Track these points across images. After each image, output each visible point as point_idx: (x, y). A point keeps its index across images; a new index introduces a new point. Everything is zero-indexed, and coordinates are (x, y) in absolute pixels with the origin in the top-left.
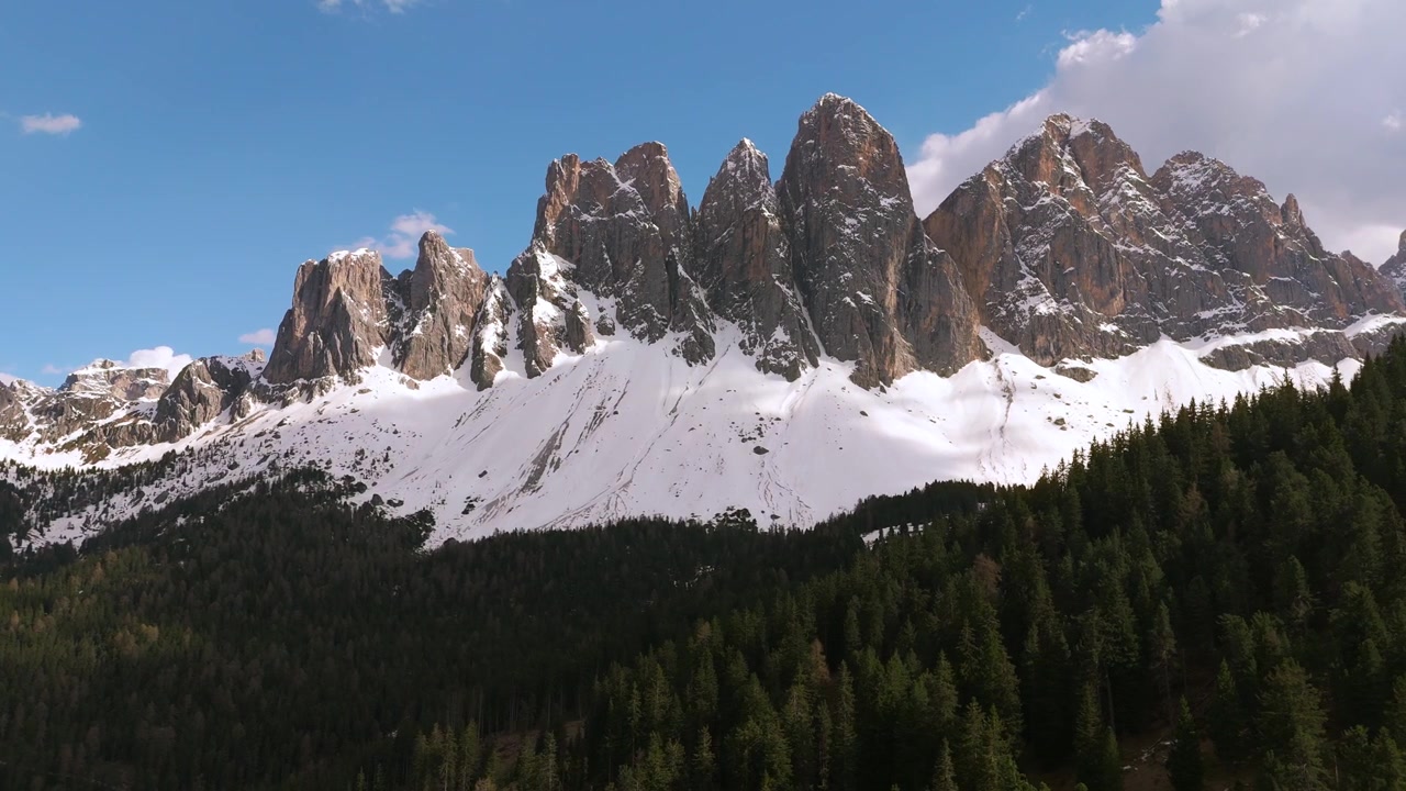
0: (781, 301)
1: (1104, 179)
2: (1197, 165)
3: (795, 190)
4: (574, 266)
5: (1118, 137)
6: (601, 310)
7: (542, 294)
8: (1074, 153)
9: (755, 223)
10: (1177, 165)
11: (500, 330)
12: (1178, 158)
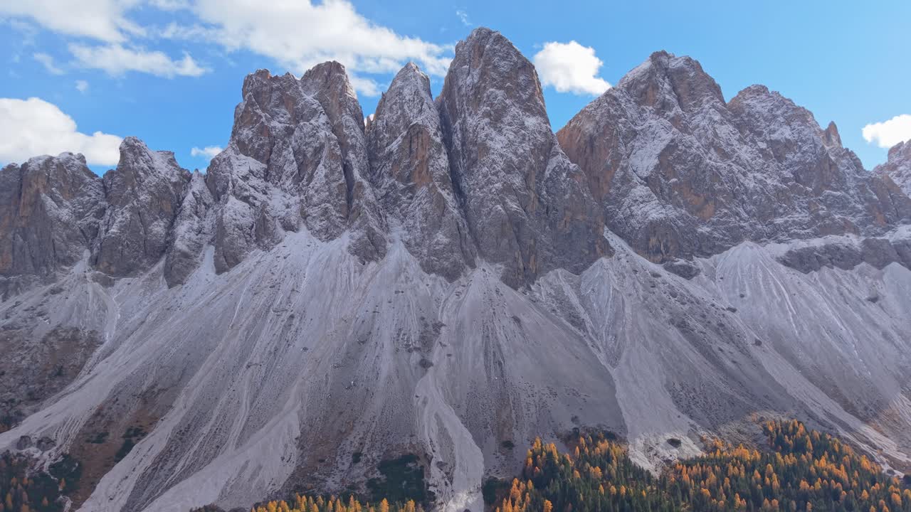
0: (443, 205)
1: (695, 105)
2: (763, 96)
3: (452, 106)
4: (265, 166)
5: (705, 71)
6: (288, 207)
7: (234, 193)
8: (672, 82)
9: (420, 135)
10: (747, 96)
11: (196, 226)
12: (748, 90)
